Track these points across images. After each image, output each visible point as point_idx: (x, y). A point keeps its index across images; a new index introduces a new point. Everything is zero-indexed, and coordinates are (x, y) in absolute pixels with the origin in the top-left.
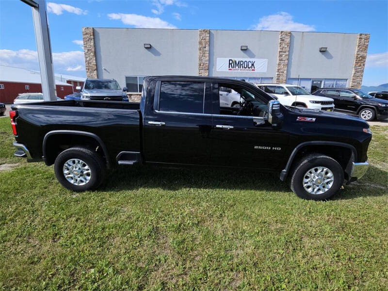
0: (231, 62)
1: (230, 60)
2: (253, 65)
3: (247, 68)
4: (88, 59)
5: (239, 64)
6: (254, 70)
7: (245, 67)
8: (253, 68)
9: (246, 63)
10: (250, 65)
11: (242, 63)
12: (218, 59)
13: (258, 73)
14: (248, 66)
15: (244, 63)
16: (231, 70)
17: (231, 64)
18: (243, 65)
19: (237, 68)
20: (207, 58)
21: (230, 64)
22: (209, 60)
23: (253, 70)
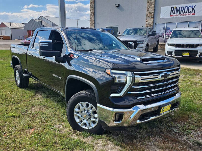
0: (173, 9)
1: (172, 7)
2: (193, 9)
4: (91, 17)
5: (180, 10)
6: (194, 14)
7: (186, 12)
9: (186, 8)
11: (182, 9)
12: (162, 8)
13: (198, 16)
14: (188, 11)
15: (184, 8)
16: (172, 16)
17: (173, 11)
18: (184, 11)
19: (178, 13)
21: (171, 11)
22: (154, 10)
23: (192, 14)
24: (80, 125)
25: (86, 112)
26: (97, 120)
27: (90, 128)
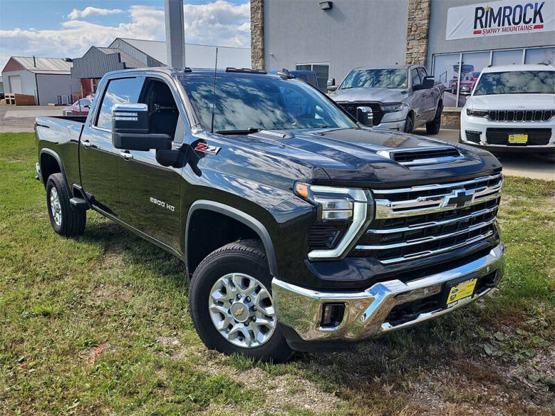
1: (477, 9)
2: (537, 13)
3: (522, 24)
4: (254, 41)
5: (500, 17)
6: (541, 27)
8: (538, 22)
9: (518, 9)
10: (530, 14)
11: (507, 13)
12: (451, 10)
13: (551, 33)
14: (523, 17)
15: (513, 11)
16: (479, 32)
17: (480, 18)
18: (511, 18)
19: (495, 26)
20: (426, 12)
21: (477, 18)
22: (430, 17)
23: (536, 27)
24: (226, 336)
25: (241, 301)
26: (273, 324)
27: (255, 345)
